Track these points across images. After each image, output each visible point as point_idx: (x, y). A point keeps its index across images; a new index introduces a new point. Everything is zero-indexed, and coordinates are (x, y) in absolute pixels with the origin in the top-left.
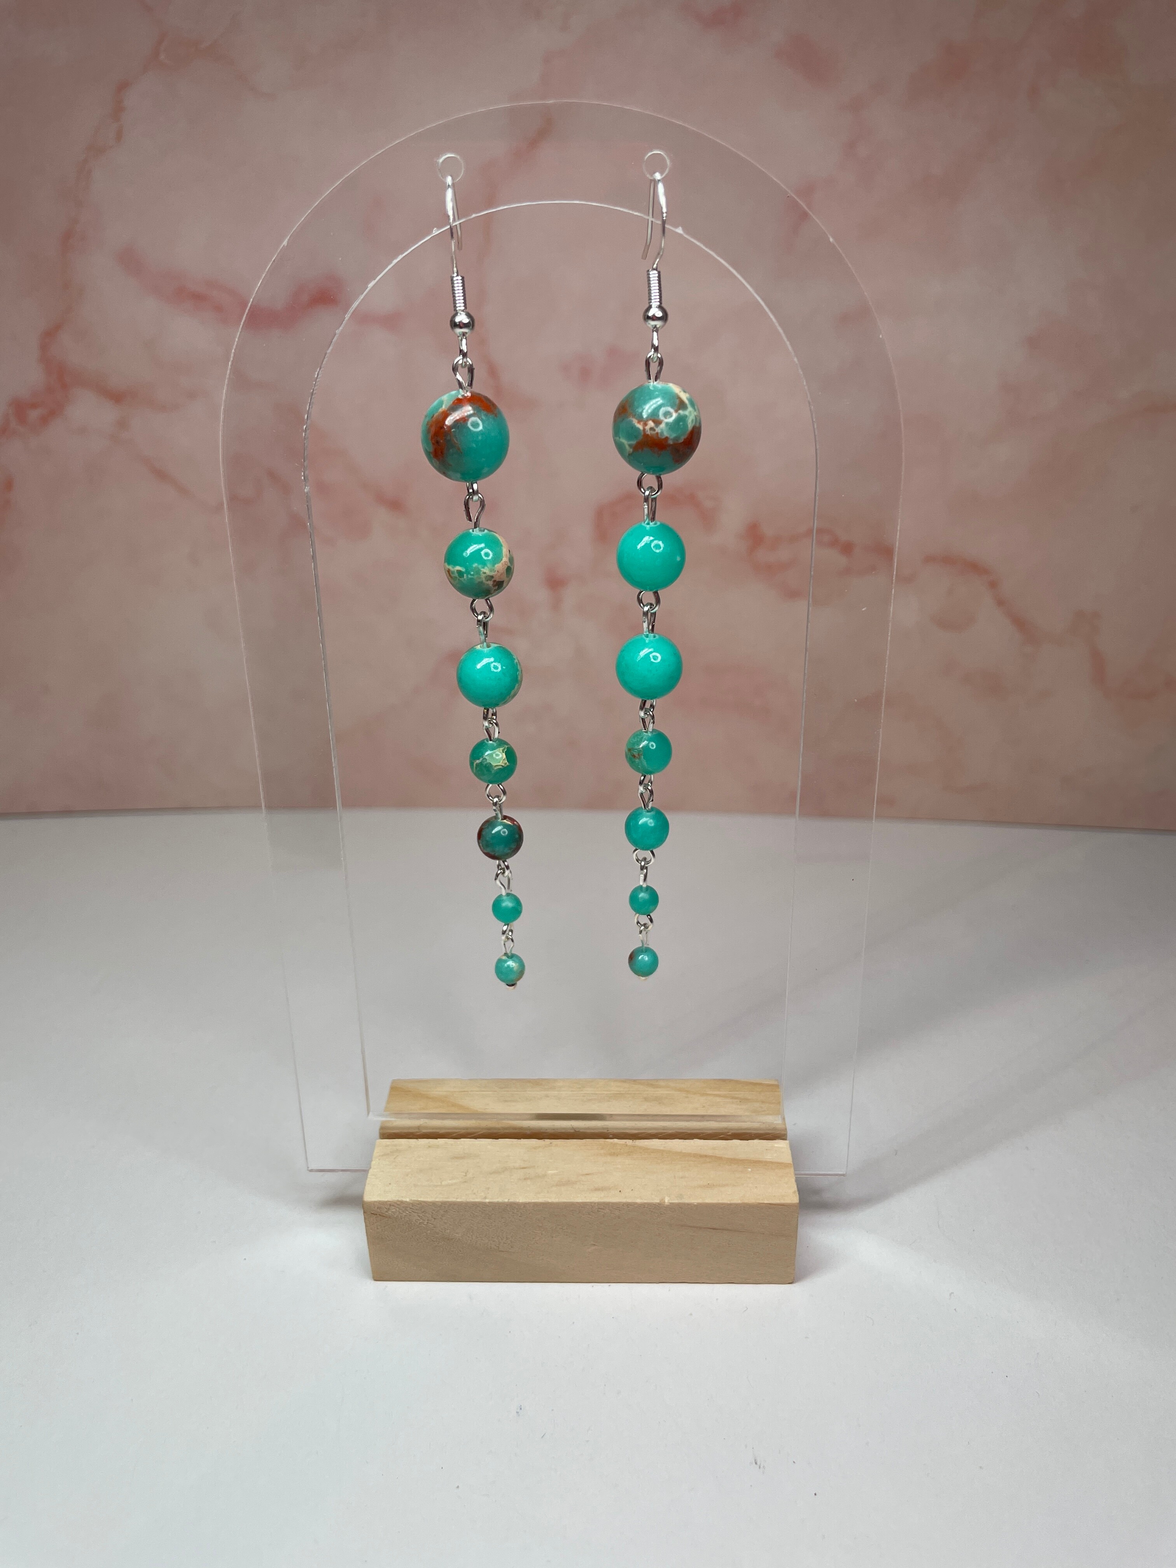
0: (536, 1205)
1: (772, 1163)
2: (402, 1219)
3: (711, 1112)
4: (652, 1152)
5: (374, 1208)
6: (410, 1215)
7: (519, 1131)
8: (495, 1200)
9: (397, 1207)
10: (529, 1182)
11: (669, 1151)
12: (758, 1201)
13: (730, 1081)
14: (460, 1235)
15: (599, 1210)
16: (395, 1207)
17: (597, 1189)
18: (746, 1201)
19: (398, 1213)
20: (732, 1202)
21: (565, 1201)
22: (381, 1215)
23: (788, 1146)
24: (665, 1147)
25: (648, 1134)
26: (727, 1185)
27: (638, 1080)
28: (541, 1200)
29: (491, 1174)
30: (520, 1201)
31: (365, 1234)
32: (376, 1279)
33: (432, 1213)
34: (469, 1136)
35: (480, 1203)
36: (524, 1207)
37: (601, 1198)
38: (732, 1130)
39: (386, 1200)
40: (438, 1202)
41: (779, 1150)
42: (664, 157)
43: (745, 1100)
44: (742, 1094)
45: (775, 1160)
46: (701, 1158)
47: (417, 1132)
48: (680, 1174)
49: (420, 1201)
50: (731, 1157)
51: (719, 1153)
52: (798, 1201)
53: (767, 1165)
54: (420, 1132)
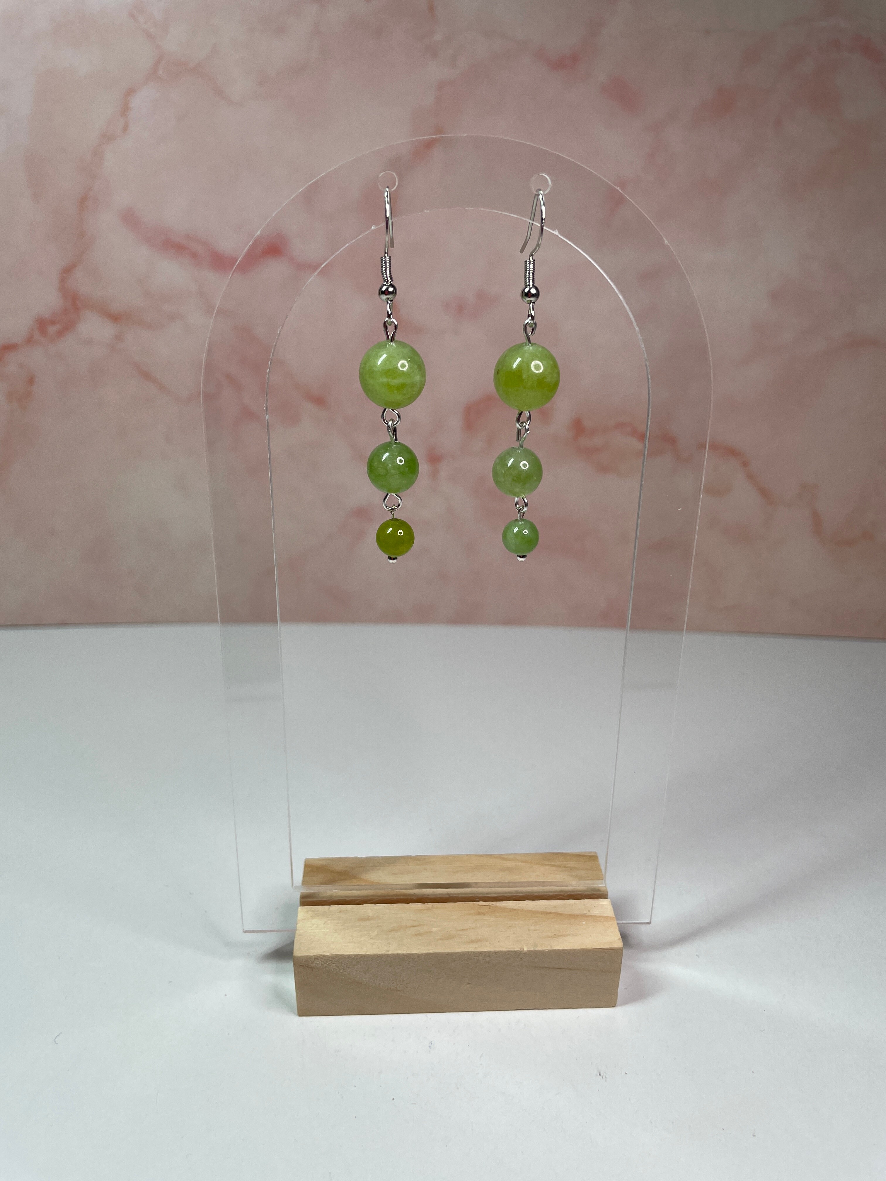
0: (427, 955)
1: (600, 917)
2: (323, 969)
3: (550, 878)
4: (511, 911)
5: (302, 961)
6: (329, 966)
7: (406, 897)
8: (396, 952)
9: (320, 960)
10: (420, 938)
11: (523, 910)
12: (592, 947)
13: (562, 854)
14: (367, 979)
15: (475, 957)
16: (319, 960)
17: (472, 941)
18: (584, 947)
19: (320, 965)
20: (574, 948)
21: (449, 951)
22: (306, 966)
23: (610, 904)
24: (519, 907)
25: (506, 896)
26: (569, 935)
27: (492, 854)
28: (431, 950)
29: (390, 931)
30: (415, 953)
31: (294, 981)
32: (300, 1015)
33: (347, 964)
34: (369, 902)
35: (384, 955)
36: (418, 957)
37: (476, 948)
38: (566, 892)
39: (312, 955)
40: (351, 955)
41: (604, 907)
42: (547, 179)
43: (573, 869)
44: (572, 864)
45: (601, 915)
46: (547, 914)
47: (329, 900)
48: (533, 927)
49: (338, 955)
50: (569, 913)
51: (559, 910)
52: (622, 946)
53: (598, 919)
54: (331, 900)
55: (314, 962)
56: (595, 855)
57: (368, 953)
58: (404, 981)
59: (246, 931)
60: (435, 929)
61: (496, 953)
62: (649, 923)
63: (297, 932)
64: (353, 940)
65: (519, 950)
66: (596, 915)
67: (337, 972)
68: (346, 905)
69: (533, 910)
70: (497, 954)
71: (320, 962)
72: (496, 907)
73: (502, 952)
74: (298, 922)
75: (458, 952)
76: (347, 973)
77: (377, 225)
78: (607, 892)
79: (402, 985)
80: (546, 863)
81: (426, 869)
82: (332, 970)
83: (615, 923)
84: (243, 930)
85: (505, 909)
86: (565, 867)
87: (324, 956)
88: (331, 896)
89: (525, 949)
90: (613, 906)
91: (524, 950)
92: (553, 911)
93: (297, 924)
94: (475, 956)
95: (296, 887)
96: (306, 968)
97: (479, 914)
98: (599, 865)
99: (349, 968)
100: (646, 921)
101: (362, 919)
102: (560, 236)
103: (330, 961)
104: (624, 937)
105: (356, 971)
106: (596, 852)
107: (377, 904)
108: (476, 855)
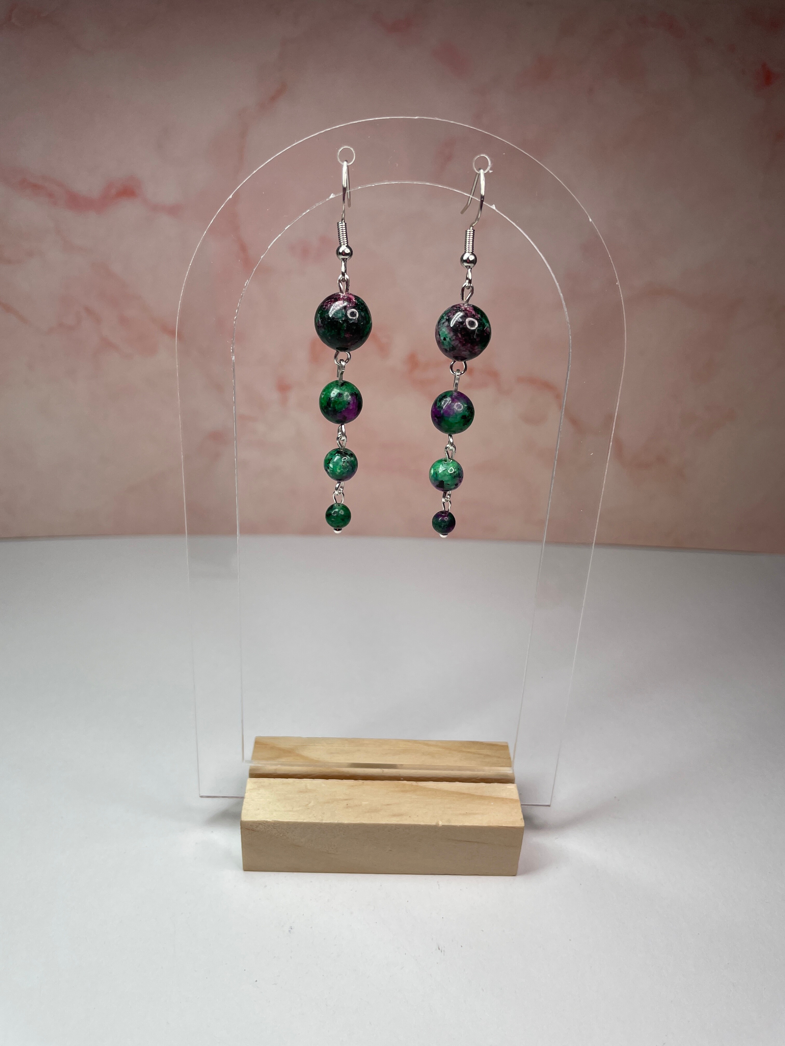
0: (354, 825)
1: (506, 799)
2: (266, 832)
4: (430, 791)
5: (248, 825)
6: (271, 830)
7: (341, 774)
9: (264, 825)
10: (350, 810)
11: (440, 790)
12: (498, 825)
13: (477, 743)
14: (303, 843)
16: (262, 824)
18: (491, 825)
19: (263, 829)
20: (482, 825)
21: (374, 823)
22: (251, 829)
23: (516, 788)
24: (437, 787)
25: (426, 778)
26: (478, 814)
27: (417, 740)
29: (325, 803)
31: (241, 841)
32: (246, 870)
33: (286, 829)
34: (308, 777)
35: (318, 823)
36: (347, 826)
37: (397, 821)
38: (479, 776)
39: (256, 820)
40: (290, 822)
41: (510, 790)
42: (487, 159)
43: (485, 756)
44: (485, 752)
45: (507, 797)
46: (461, 795)
47: (275, 773)
48: (448, 805)
49: (279, 821)
50: (480, 794)
51: (472, 792)
52: (524, 825)
53: (503, 800)
54: (277, 774)
55: (257, 827)
56: (506, 745)
57: (305, 821)
59: (202, 796)
60: (364, 803)
61: (415, 826)
62: (549, 806)
63: (245, 800)
64: (292, 809)
65: (435, 824)
66: (503, 797)
67: (277, 836)
68: (289, 779)
69: (450, 790)
71: (264, 827)
72: (417, 786)
73: (420, 825)
74: (246, 791)
75: (382, 824)
76: (286, 837)
77: (335, 194)
78: (514, 778)
79: (333, 849)
80: (464, 750)
81: (359, 752)
82: (273, 834)
83: (519, 804)
84: (200, 795)
85: (424, 788)
86: (479, 754)
87: (267, 822)
88: (276, 770)
89: (441, 823)
90: (518, 790)
91: (439, 825)
92: (466, 791)
93: (245, 793)
94: (397, 828)
95: (247, 761)
96: (252, 831)
97: (403, 791)
98: (509, 754)
99: (288, 833)
100: (547, 804)
101: (301, 792)
102: (497, 211)
103: (272, 826)
104: (526, 817)
105: (294, 835)
106: (507, 743)
107: (315, 779)
108: (403, 740)
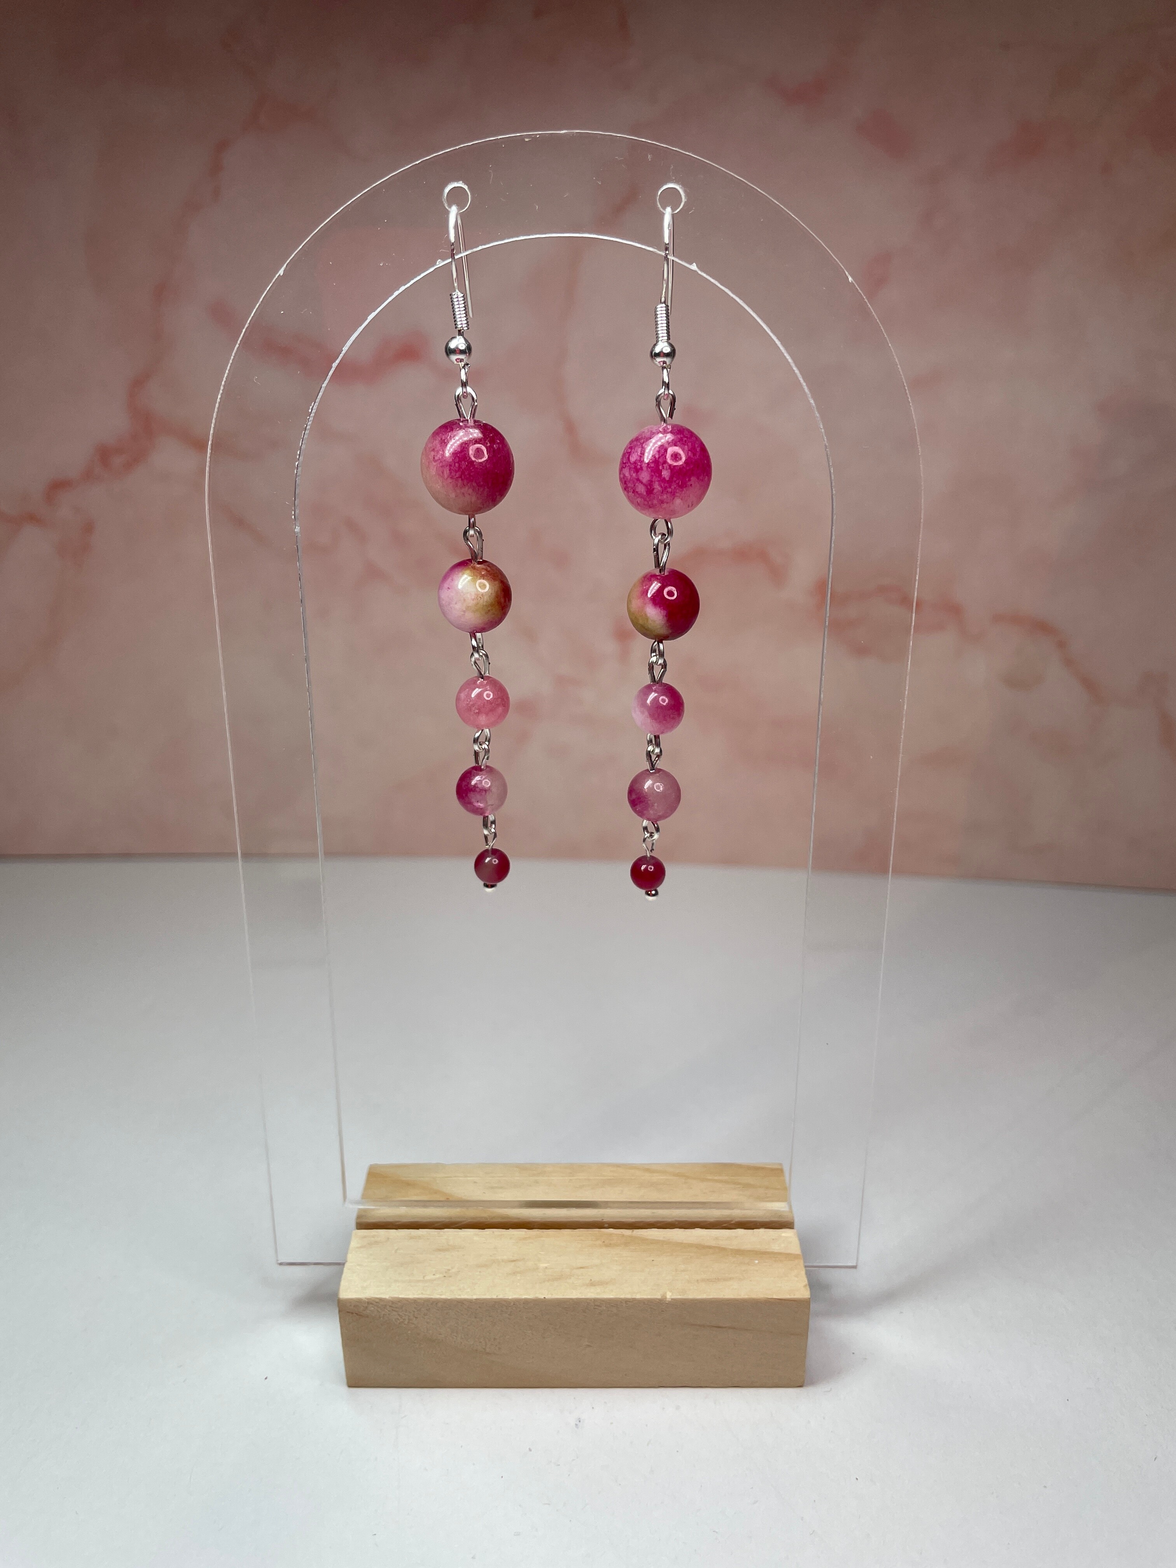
1: (780, 1254)
2: (380, 1318)
4: (652, 1244)
5: (350, 1306)
6: (389, 1314)
7: (507, 1221)
8: (483, 1297)
9: (376, 1306)
10: (519, 1276)
11: (669, 1242)
12: (766, 1297)
13: (733, 1165)
14: (443, 1336)
15: (595, 1307)
16: (373, 1305)
18: (754, 1296)
19: (377, 1312)
20: (738, 1297)
21: (558, 1296)
22: (356, 1313)
23: (796, 1235)
25: (647, 1223)
26: (732, 1279)
28: (533, 1294)
29: (478, 1267)
30: (510, 1298)
31: (340, 1336)
32: (350, 1386)
33: (414, 1312)
34: (454, 1227)
37: (597, 1293)
38: (736, 1218)
39: (364, 1297)
40: (420, 1299)
41: (786, 1240)
42: (679, 191)
43: (747, 1186)
44: (748, 1179)
45: (783, 1251)
47: (398, 1222)
48: (682, 1267)
49: (401, 1298)
50: (735, 1248)
51: (723, 1244)
52: (809, 1297)
53: (776, 1256)
54: (400, 1222)
55: (366, 1307)
56: (779, 1167)
57: (443, 1297)
58: (495, 1339)
59: (280, 1263)
60: (542, 1266)
61: (627, 1301)
62: (855, 1267)
63: (347, 1265)
64: (424, 1277)
66: (776, 1251)
67: (399, 1324)
68: (421, 1230)
69: (685, 1242)
70: (628, 1303)
72: (630, 1237)
73: (634, 1300)
74: (349, 1253)
75: (573, 1300)
76: (413, 1326)
77: (443, 260)
79: (492, 1344)
80: (710, 1177)
81: (537, 1182)
82: (394, 1320)
83: (801, 1262)
84: (278, 1261)
85: (644, 1240)
87: (381, 1300)
89: (669, 1296)
90: (800, 1240)
92: (713, 1243)
93: (347, 1256)
94: (596, 1305)
95: (352, 1203)
96: (357, 1316)
97: (607, 1246)
98: (784, 1181)
99: (416, 1318)
100: (850, 1264)
102: (700, 272)
103: (390, 1306)
104: (814, 1284)
105: (427, 1323)
106: (781, 1164)
107: (464, 1230)
108: (609, 1165)
